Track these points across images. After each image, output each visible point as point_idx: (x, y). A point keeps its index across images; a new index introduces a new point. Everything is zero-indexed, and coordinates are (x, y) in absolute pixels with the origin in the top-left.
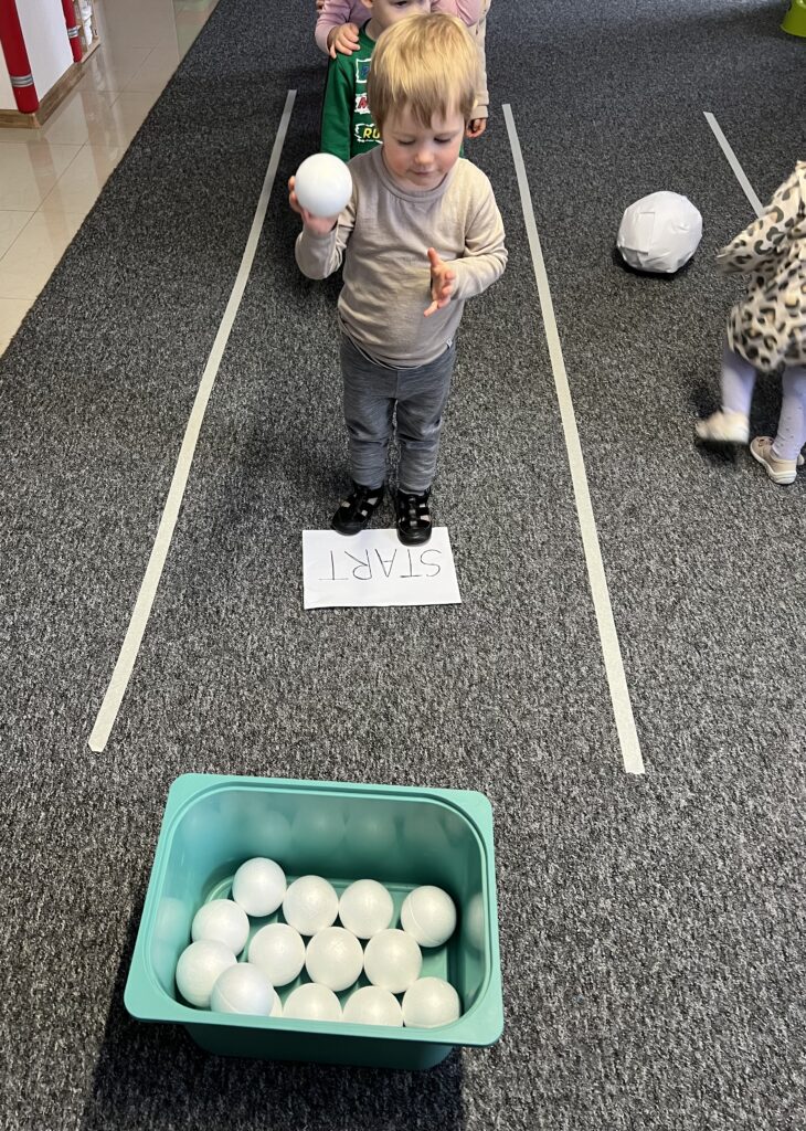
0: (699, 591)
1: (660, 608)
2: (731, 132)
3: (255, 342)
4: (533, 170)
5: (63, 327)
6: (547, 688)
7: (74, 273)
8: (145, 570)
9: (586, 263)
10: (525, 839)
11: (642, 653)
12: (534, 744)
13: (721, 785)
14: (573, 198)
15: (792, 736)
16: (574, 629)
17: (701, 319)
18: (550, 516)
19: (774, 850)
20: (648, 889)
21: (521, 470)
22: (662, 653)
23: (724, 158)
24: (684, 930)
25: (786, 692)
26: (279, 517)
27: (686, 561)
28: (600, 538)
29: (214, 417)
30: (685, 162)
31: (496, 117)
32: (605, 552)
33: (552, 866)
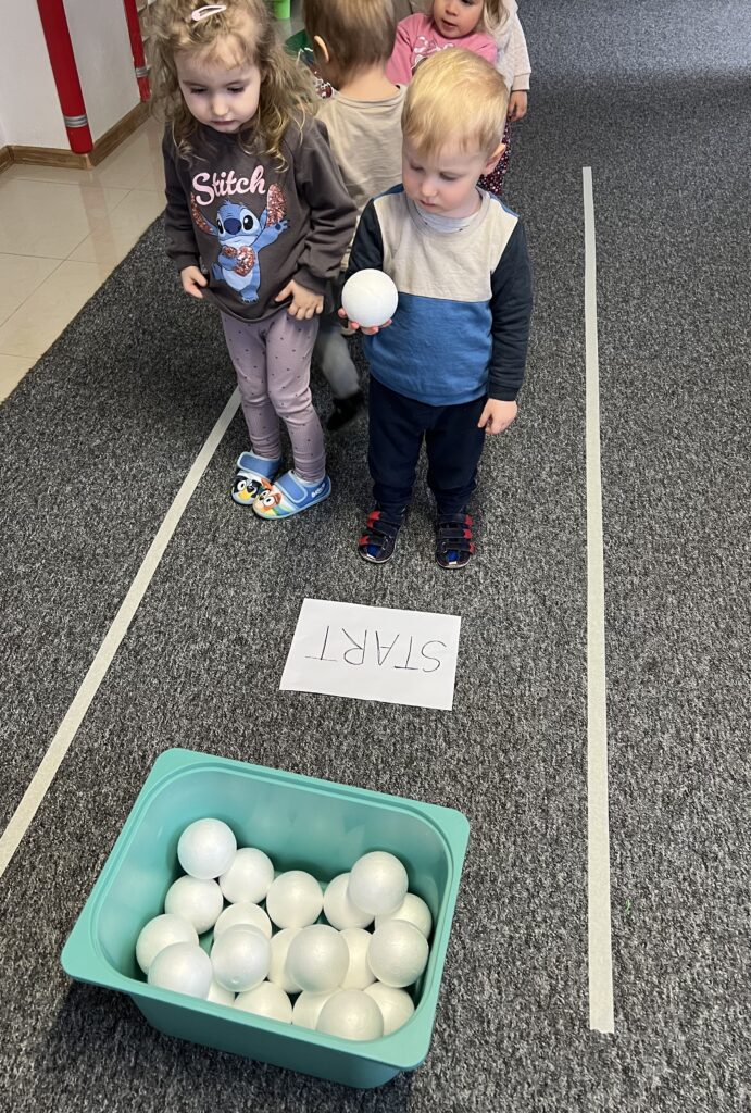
0: (718, 780)
1: (667, 800)
4: (604, 242)
5: (60, 392)
6: (512, 898)
8: (75, 695)
9: (647, 354)
11: (636, 859)
12: (482, 975)
14: (644, 277)
16: (558, 819)
18: (555, 665)
21: (530, 603)
22: (660, 863)
27: (708, 739)
28: (609, 699)
29: (197, 509)
31: (574, 180)
32: (612, 718)
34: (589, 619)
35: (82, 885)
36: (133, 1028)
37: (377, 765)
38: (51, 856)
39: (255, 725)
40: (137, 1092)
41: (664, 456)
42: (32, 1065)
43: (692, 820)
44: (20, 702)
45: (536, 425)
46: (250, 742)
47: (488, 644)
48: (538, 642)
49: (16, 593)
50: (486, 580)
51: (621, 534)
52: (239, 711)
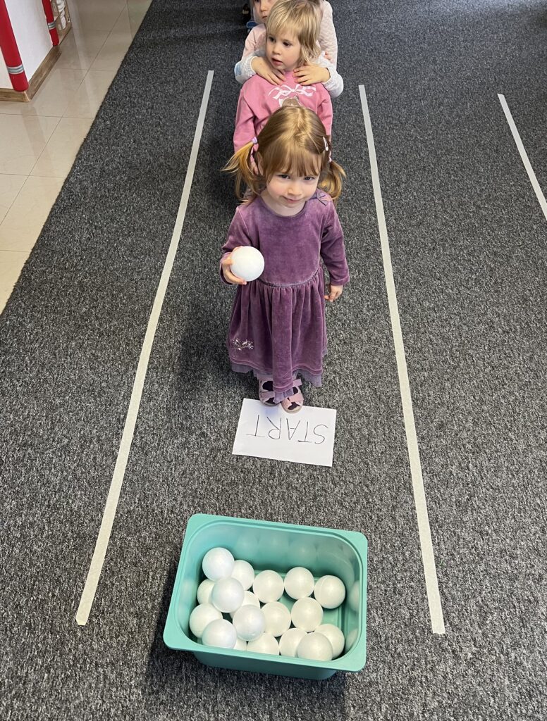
0: (484, 489)
1: (458, 503)
2: (516, 112)
3: (186, 289)
4: (380, 142)
5: (51, 276)
6: (383, 569)
7: (58, 229)
8: (111, 479)
9: (415, 222)
10: (367, 686)
11: (446, 540)
12: (373, 612)
13: (494, 641)
14: (407, 167)
15: (541, 602)
16: (401, 521)
17: (491, 270)
18: (387, 431)
19: (527, 690)
21: (368, 394)
22: (459, 540)
23: (510, 134)
25: (538, 568)
26: (203, 433)
27: (476, 466)
28: (420, 449)
29: (158, 351)
30: (484, 137)
31: (354, 96)
32: (423, 459)
33: (384, 706)
34: (402, 401)
35: (143, 591)
36: (191, 665)
37: (297, 502)
38: (122, 577)
39: (223, 486)
40: (201, 698)
41: (433, 292)
42: (140, 692)
43: (473, 514)
44: (79, 487)
45: (355, 277)
46: (222, 496)
48: (376, 418)
49: (58, 417)
50: (340, 382)
51: (414, 346)
52: (212, 478)
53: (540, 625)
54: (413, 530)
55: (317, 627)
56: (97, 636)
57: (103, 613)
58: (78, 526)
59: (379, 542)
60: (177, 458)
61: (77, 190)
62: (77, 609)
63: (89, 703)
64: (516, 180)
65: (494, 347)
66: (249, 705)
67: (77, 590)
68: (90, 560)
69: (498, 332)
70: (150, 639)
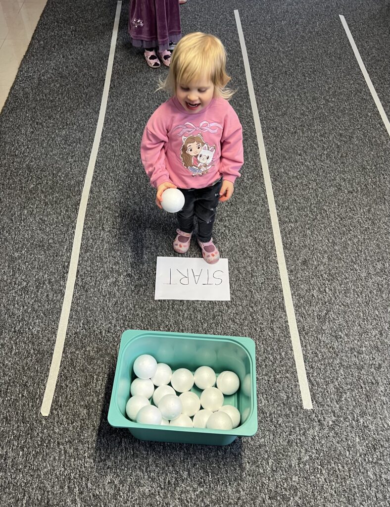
0: (337, 306)
1: (319, 317)
2: (353, 28)
3: (109, 168)
4: (252, 54)
6: (266, 365)
8: (61, 310)
9: (280, 113)
10: (257, 448)
11: (311, 343)
13: (348, 412)
14: (273, 72)
15: (381, 384)
16: (278, 331)
17: (338, 147)
18: (265, 267)
19: (372, 444)
20: (315, 469)
21: (250, 242)
22: (320, 343)
23: (350, 45)
24: (331, 489)
25: (378, 360)
26: (129, 274)
27: (331, 290)
28: (289, 279)
29: (91, 215)
30: (330, 47)
31: (231, 18)
32: (292, 287)
33: (270, 461)
34: (276, 245)
35: (90, 389)
36: (129, 440)
37: (201, 321)
38: (73, 380)
39: (146, 311)
40: (137, 463)
41: (296, 165)
42: (92, 461)
43: (330, 324)
44: (37, 317)
46: (145, 319)
47: (236, 262)
48: (257, 259)
49: (18, 266)
50: (229, 233)
51: (283, 205)
52: (137, 306)
53: (380, 399)
54: (287, 337)
55: (220, 408)
56: (57, 423)
57: (61, 407)
58: (38, 345)
59: (262, 346)
60: (110, 293)
61: (21, 95)
62: (41, 405)
63: (54, 470)
64: (354, 80)
65: (342, 204)
66: (173, 466)
67: (40, 391)
68: (48, 370)
69: (344, 192)
70: (97, 423)
